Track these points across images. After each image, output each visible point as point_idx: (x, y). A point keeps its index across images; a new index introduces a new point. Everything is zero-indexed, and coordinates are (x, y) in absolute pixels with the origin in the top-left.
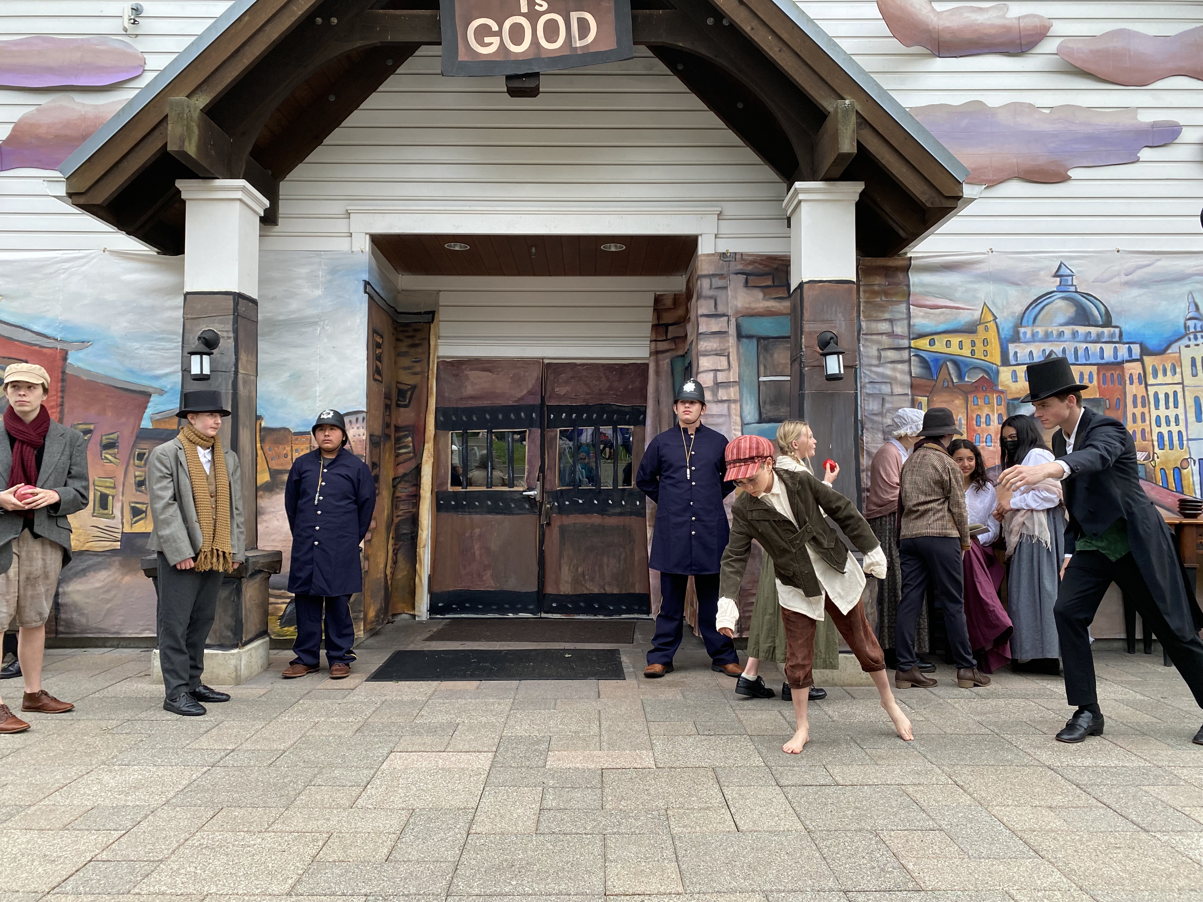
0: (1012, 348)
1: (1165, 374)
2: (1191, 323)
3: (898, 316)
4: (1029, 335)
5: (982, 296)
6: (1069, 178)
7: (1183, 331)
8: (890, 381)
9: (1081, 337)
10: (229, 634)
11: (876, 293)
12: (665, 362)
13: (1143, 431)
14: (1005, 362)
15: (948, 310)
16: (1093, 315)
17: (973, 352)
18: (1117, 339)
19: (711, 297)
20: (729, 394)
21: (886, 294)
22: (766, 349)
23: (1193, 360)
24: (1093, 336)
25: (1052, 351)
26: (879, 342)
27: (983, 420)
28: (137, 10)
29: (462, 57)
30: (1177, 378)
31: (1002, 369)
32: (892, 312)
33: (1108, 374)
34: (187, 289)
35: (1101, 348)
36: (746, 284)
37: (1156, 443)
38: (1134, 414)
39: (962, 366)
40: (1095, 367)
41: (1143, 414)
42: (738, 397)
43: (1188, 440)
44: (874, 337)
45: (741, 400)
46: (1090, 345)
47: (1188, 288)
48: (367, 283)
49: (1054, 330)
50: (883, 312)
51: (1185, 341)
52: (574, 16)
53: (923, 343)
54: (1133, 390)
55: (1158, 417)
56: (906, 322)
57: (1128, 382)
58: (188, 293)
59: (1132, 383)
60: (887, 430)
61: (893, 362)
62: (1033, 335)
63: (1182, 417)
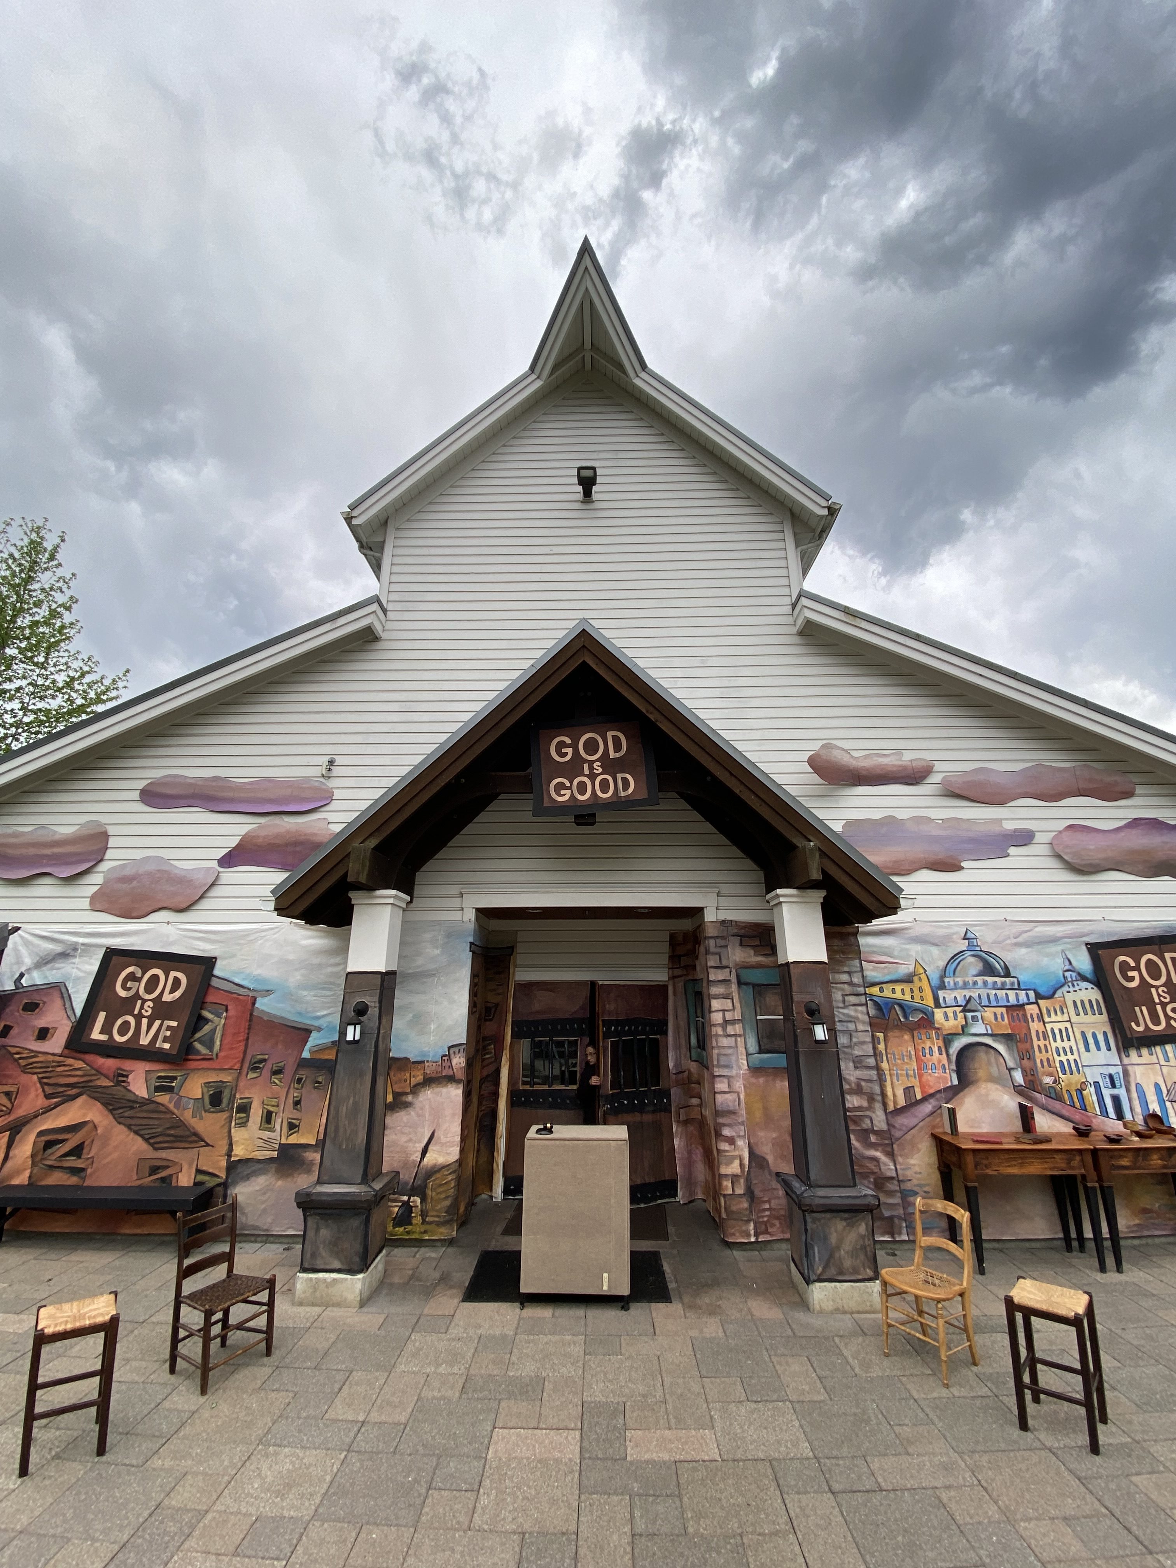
0: (941, 994)
1: (1056, 1014)
2: (1068, 974)
3: (854, 969)
4: (952, 983)
5: (913, 953)
6: (963, 868)
7: (1063, 980)
8: (854, 1020)
9: (990, 985)
10: (358, 1259)
11: (836, 952)
12: (680, 985)
13: (1048, 1059)
14: (938, 1005)
15: (890, 965)
16: (996, 968)
17: (912, 997)
18: (1016, 987)
19: (716, 954)
20: (735, 1030)
21: (843, 953)
22: (760, 994)
23: (1075, 1002)
24: (999, 984)
25: (971, 996)
26: (843, 990)
27: (927, 1051)
28: (331, 762)
29: (546, 803)
30: (1066, 1018)
31: (936, 1010)
32: (849, 966)
33: (1015, 1014)
34: (349, 970)
35: (1006, 994)
36: (741, 945)
37: (1059, 1070)
38: (1039, 1046)
39: (906, 1008)
40: (1004, 1010)
41: (1045, 1046)
42: (742, 1033)
43: (1083, 1066)
44: (838, 985)
45: (744, 1035)
46: (998, 992)
47: (1059, 948)
48: (471, 944)
49: (970, 980)
50: (843, 966)
51: (1066, 988)
52: (619, 776)
53: (875, 990)
54: (1035, 1026)
55: (1057, 1048)
56: (860, 974)
57: (1030, 1020)
58: (349, 973)
59: (1033, 1021)
60: (856, 1060)
61: (854, 1005)
62: (955, 984)
63: (1074, 1048)
